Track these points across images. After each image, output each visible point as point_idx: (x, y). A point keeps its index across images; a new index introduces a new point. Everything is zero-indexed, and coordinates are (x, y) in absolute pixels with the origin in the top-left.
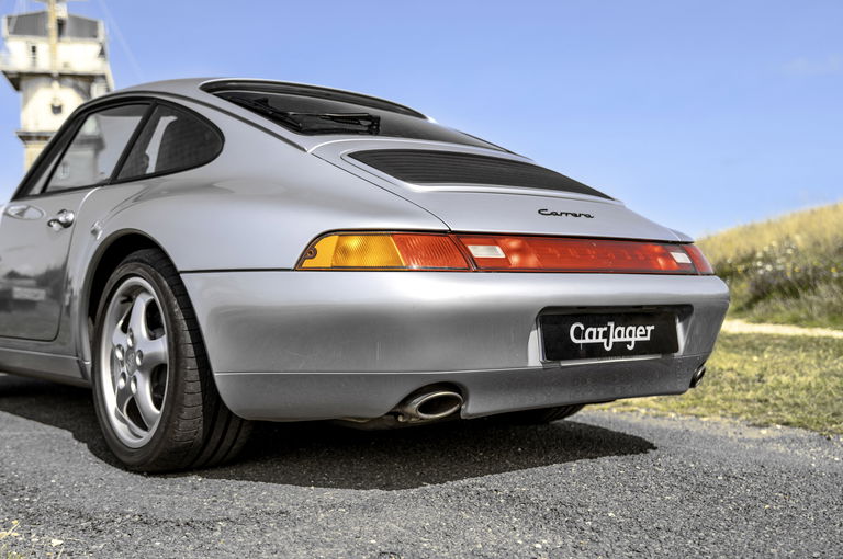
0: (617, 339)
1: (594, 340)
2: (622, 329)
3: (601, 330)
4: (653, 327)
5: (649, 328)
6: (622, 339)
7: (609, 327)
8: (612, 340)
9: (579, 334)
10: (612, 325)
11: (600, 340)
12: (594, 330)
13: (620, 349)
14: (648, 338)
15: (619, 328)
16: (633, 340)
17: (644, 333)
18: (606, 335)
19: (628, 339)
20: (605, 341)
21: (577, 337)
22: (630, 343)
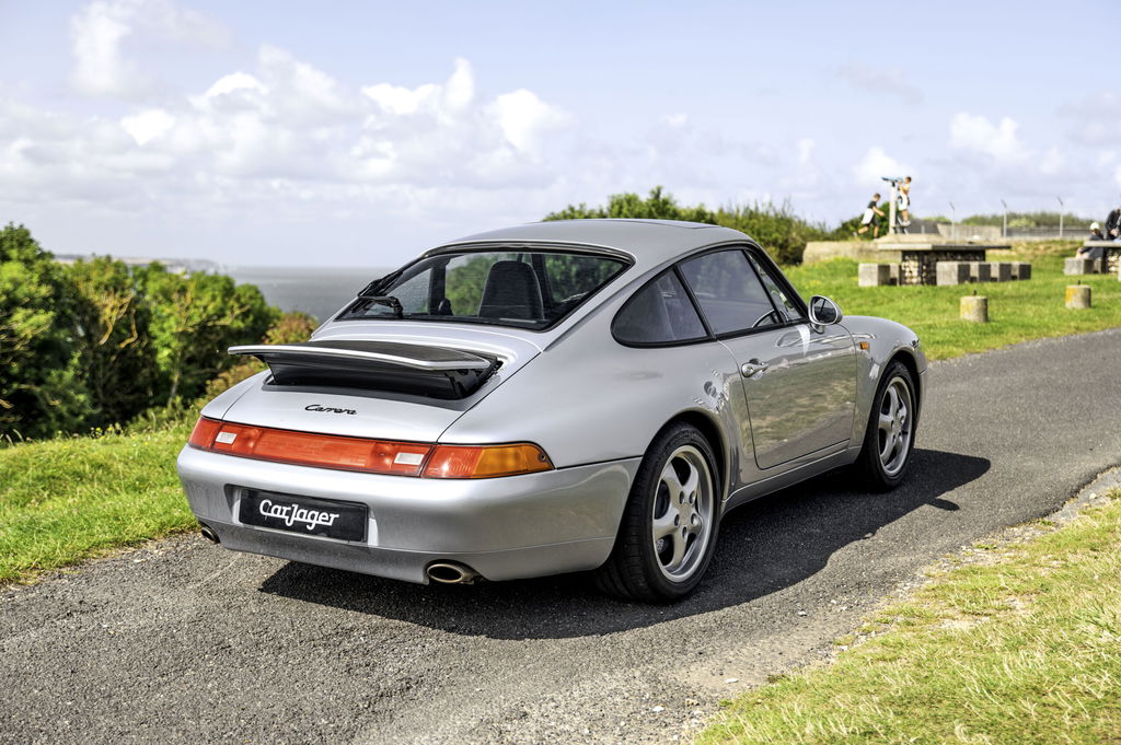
0: (298, 519)
1: (278, 515)
2: (305, 512)
3: (285, 509)
4: (337, 516)
5: (333, 516)
6: (304, 520)
7: (293, 508)
8: (293, 519)
9: (267, 508)
10: (296, 507)
11: (283, 516)
12: (280, 508)
13: (299, 527)
14: (330, 524)
15: (301, 511)
16: (314, 522)
17: (327, 518)
18: (289, 514)
19: (309, 520)
20: (287, 518)
21: (265, 510)
22: (310, 524)
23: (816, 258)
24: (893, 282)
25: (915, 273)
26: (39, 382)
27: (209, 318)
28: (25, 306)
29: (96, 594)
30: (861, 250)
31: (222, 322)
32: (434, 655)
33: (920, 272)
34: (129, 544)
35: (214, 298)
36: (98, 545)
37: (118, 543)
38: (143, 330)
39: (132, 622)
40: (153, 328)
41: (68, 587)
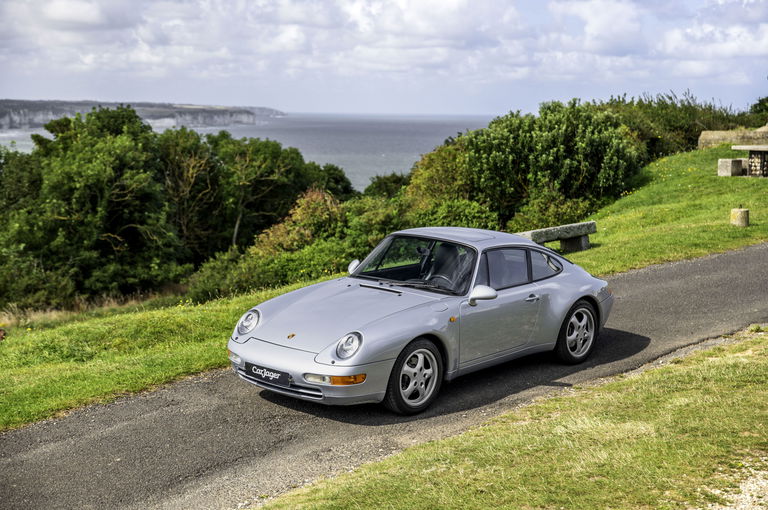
23: (708, 142)
24: (744, 172)
25: (758, 168)
26: (142, 223)
27: (262, 176)
28: (132, 168)
29: (179, 397)
30: (743, 137)
31: (271, 178)
32: (304, 427)
33: (762, 167)
34: (193, 373)
35: (265, 160)
36: (179, 374)
37: (188, 373)
38: (215, 181)
39: (191, 410)
40: (222, 181)
41: (168, 393)
